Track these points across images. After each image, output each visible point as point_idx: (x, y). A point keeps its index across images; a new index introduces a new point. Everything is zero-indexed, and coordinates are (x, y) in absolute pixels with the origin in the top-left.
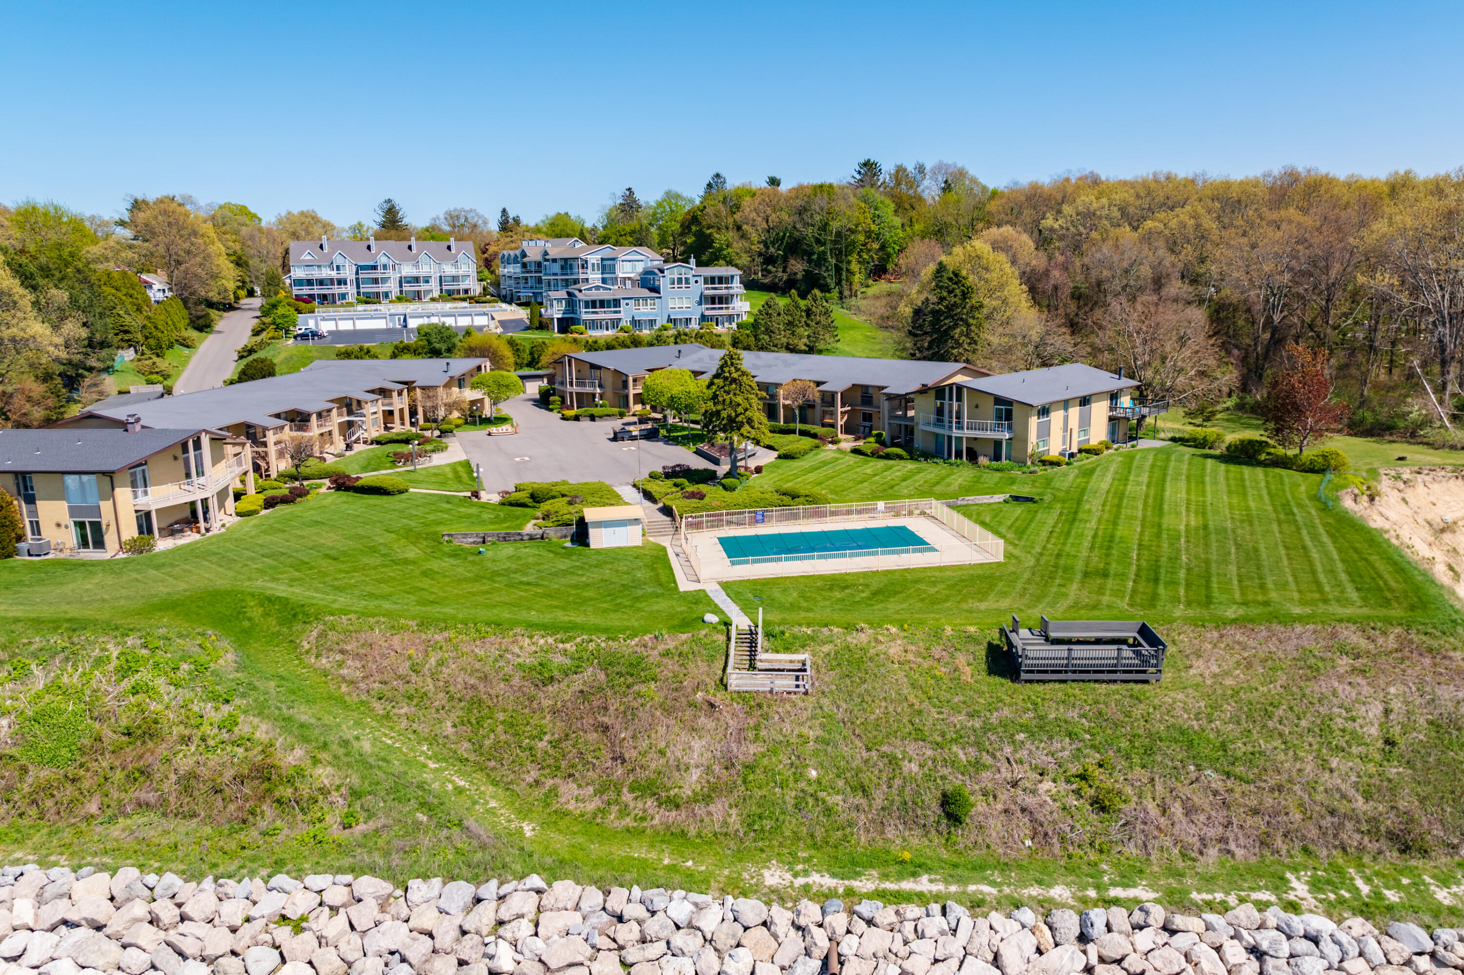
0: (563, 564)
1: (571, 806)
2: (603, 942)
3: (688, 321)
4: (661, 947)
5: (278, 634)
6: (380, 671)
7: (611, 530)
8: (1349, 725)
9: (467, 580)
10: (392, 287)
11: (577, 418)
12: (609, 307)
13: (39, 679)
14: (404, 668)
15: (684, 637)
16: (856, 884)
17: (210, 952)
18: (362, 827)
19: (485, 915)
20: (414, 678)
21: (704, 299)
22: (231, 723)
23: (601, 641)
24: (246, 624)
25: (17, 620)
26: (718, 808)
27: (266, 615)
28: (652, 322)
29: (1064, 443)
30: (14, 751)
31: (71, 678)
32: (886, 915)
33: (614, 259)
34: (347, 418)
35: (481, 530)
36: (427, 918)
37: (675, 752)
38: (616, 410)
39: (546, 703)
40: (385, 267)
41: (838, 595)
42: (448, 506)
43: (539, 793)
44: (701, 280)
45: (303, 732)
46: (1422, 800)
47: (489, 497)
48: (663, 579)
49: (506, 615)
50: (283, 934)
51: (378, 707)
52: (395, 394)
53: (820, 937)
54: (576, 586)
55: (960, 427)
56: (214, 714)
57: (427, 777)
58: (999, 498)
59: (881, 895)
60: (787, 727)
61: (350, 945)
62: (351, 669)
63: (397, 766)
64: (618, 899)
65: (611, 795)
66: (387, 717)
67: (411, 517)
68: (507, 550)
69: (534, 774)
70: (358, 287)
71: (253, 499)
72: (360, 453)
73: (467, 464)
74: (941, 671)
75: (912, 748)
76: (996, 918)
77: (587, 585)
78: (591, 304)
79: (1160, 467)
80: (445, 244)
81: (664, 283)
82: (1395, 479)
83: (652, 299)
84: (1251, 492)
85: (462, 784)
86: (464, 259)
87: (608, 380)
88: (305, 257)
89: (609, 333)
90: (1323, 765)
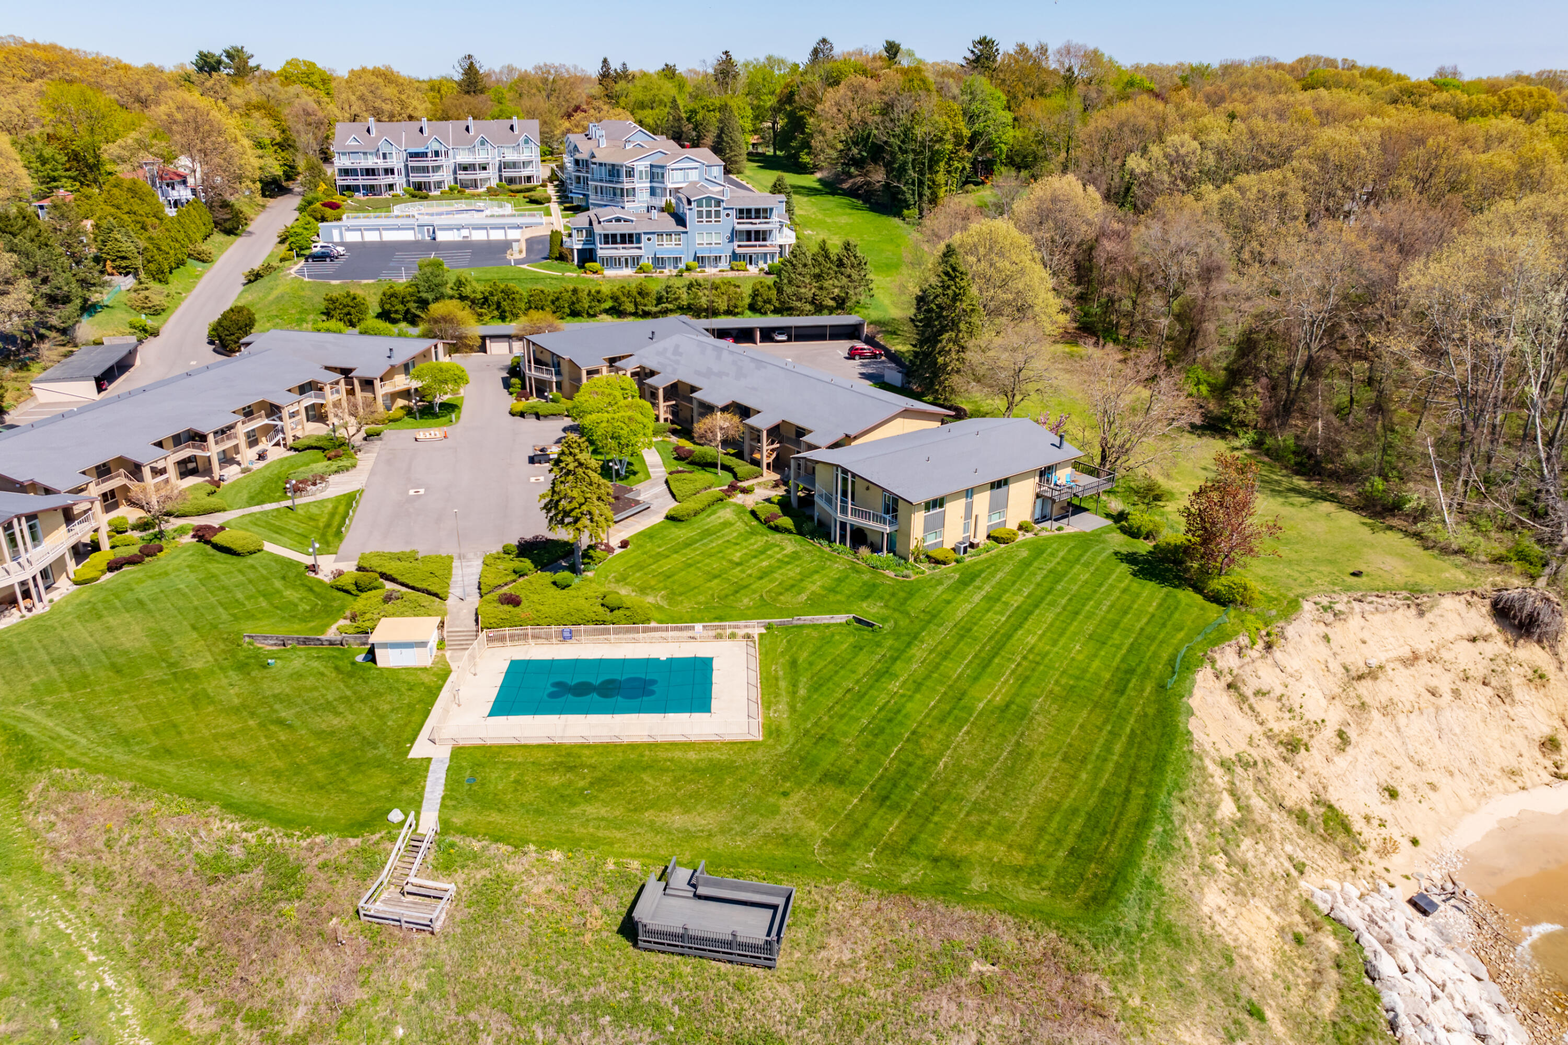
0: (334, 692)
1: (192, 1026)
3: (717, 259)
5: (12, 781)
6: (82, 840)
7: (398, 651)
9: (228, 711)
10: (446, 176)
11: (524, 414)
12: (631, 242)
14: (101, 841)
20: (106, 854)
21: (735, 235)
23: (277, 837)
27: (9, 755)
28: (677, 260)
29: (966, 529)
33: (662, 167)
34: (266, 421)
35: (283, 630)
39: (208, 903)
40: (437, 154)
41: (555, 780)
42: (279, 583)
43: (172, 1004)
44: (733, 213)
47: (326, 572)
49: (221, 781)
51: (69, 883)
52: (327, 389)
54: (321, 735)
57: (79, 973)
58: (841, 618)
60: (395, 975)
62: (59, 833)
63: (54, 959)
65: (227, 1020)
66: (73, 894)
67: (231, 602)
68: (298, 660)
69: (174, 982)
70: (407, 175)
71: (101, 559)
72: (269, 466)
73: (351, 502)
74: (568, 923)
75: (495, 1020)
77: (332, 734)
78: (610, 239)
79: (1056, 576)
80: (508, 123)
81: (691, 216)
82: (1325, 609)
83: (678, 234)
84: (1116, 637)
85: (110, 982)
86: (526, 142)
87: (565, 368)
88: (350, 142)
89: (628, 272)
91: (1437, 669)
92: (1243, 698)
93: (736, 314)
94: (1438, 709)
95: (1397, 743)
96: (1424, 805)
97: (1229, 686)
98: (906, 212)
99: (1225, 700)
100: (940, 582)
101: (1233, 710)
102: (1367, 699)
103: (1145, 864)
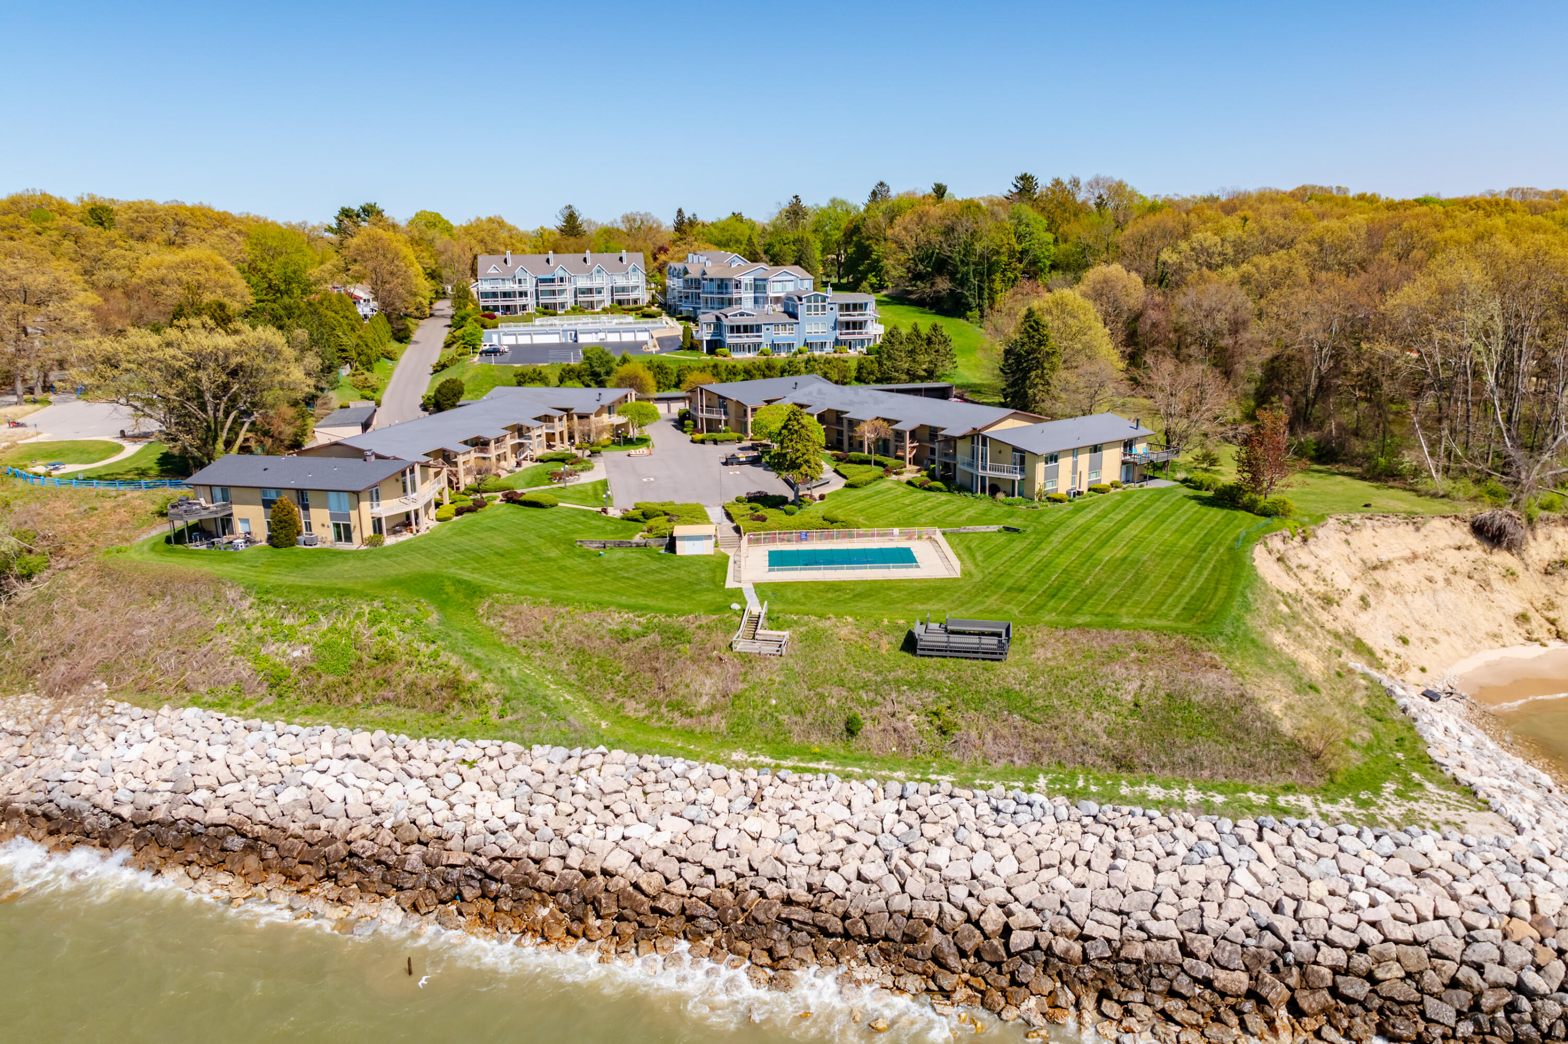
0: (654, 566)
1: (631, 714)
2: (635, 781)
3: (823, 345)
4: (666, 786)
5: (464, 604)
6: (526, 629)
7: (691, 542)
8: (1114, 693)
9: (588, 574)
10: (568, 298)
11: (702, 442)
12: (752, 331)
13: (324, 624)
14: (540, 629)
15: (714, 617)
16: (783, 762)
17: (425, 774)
18: (509, 718)
19: (573, 765)
20: (545, 635)
21: (837, 325)
22: (435, 656)
23: (662, 618)
24: (444, 596)
25: (308, 588)
26: (715, 718)
27: (457, 591)
28: (790, 346)
29: (1073, 482)
30: (313, 665)
31: (342, 624)
32: (795, 778)
33: (765, 280)
34: (518, 441)
35: (603, 538)
36: (541, 765)
37: (695, 686)
38: (736, 435)
39: (624, 654)
40: (562, 280)
41: (829, 595)
42: (584, 519)
43: (613, 706)
44: (836, 307)
45: (477, 663)
46: (1142, 739)
47: (614, 512)
48: (718, 579)
49: (606, 598)
50: (463, 768)
51: (524, 652)
52: (556, 420)
53: (753, 786)
54: (658, 582)
55: (984, 468)
56: (426, 649)
57: (549, 693)
58: (994, 528)
59: (795, 769)
60: (763, 675)
61: (499, 776)
62: (508, 627)
63: (531, 685)
64: (647, 761)
65: (655, 708)
66: (528, 657)
67: (556, 527)
68: (619, 553)
69: (612, 695)
70: (537, 298)
71: (448, 508)
72: (526, 469)
73: (605, 484)
74: (868, 646)
75: (835, 690)
76: (854, 783)
77: (666, 581)
78: (736, 329)
79: (1143, 508)
80: (617, 256)
81: (801, 310)
82: (1345, 523)
83: (791, 324)
84: (1194, 530)
85: (569, 697)
86: (634, 270)
87: (732, 408)
88: (491, 271)
89: (751, 355)
90: (1089, 716)
91: (1433, 565)
92: (1289, 569)
93: (844, 384)
94: (1434, 591)
95: (1406, 612)
96: (1429, 651)
97: (1279, 559)
98: (969, 313)
99: (1277, 568)
100: (1060, 510)
101: (1283, 574)
102: (1382, 583)
103: (1234, 612)
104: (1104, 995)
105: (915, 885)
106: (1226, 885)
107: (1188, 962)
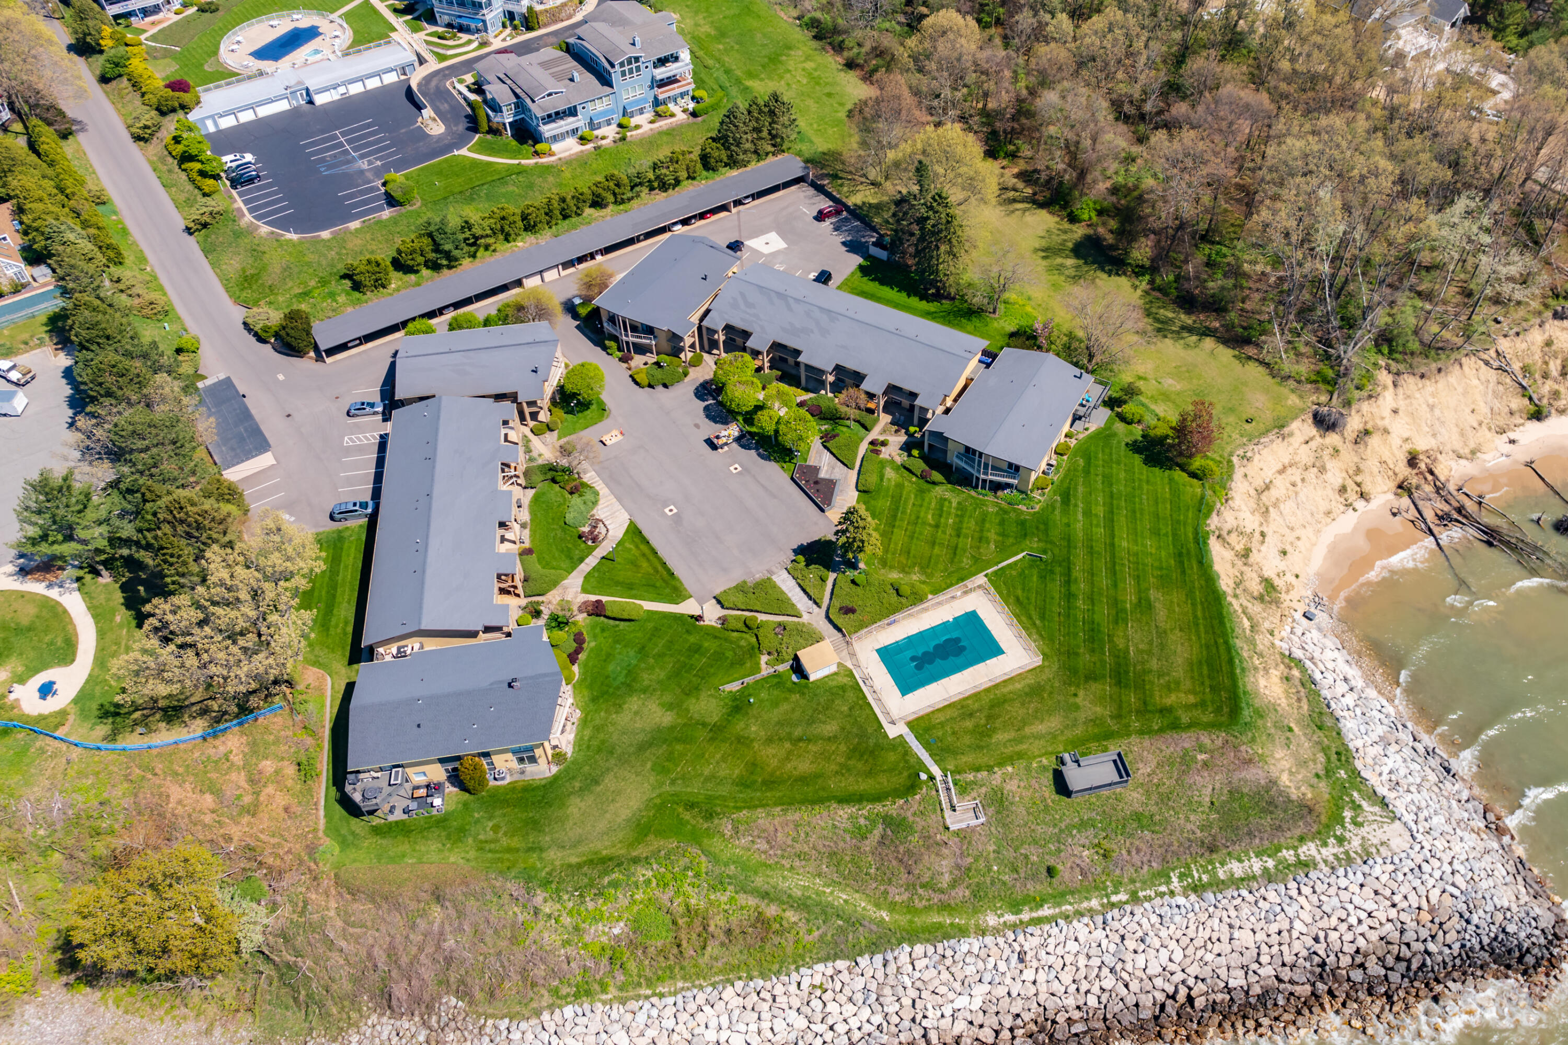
1: (897, 898)
3: (643, 110)
5: (709, 829)
6: (777, 844)
8: (1199, 798)
11: (650, 386)
13: (623, 899)
16: (1022, 916)
17: (794, 1006)
19: (892, 966)
20: (796, 845)
21: (654, 84)
23: (880, 808)
25: (581, 865)
26: (960, 890)
27: (694, 816)
28: (610, 120)
30: (636, 936)
31: (639, 895)
32: (1036, 929)
36: (870, 972)
37: (935, 867)
39: (868, 849)
41: (969, 724)
43: (880, 894)
44: (650, 66)
45: (767, 894)
46: (1220, 827)
48: (872, 721)
50: (818, 993)
51: (786, 864)
52: (513, 421)
53: (1016, 946)
55: (986, 473)
57: (828, 897)
58: (1021, 556)
59: (1033, 920)
60: (979, 846)
61: (846, 990)
62: (761, 844)
63: (815, 897)
64: (940, 947)
66: (792, 868)
68: (763, 693)
69: (874, 885)
73: (636, 532)
75: (1033, 849)
76: (1075, 923)
79: (1108, 480)
81: (616, 77)
82: (1243, 458)
83: (607, 95)
84: (1162, 527)
85: (845, 897)
87: (661, 334)
89: (571, 142)
90: (1187, 819)
91: (1295, 469)
92: (1224, 539)
93: (694, 177)
94: (1296, 493)
95: (1282, 522)
96: (1297, 552)
97: (1219, 536)
100: (1054, 508)
102: (1268, 504)
104: (1245, 1017)
105: (1134, 986)
106: (1289, 931)
107: (1282, 986)
